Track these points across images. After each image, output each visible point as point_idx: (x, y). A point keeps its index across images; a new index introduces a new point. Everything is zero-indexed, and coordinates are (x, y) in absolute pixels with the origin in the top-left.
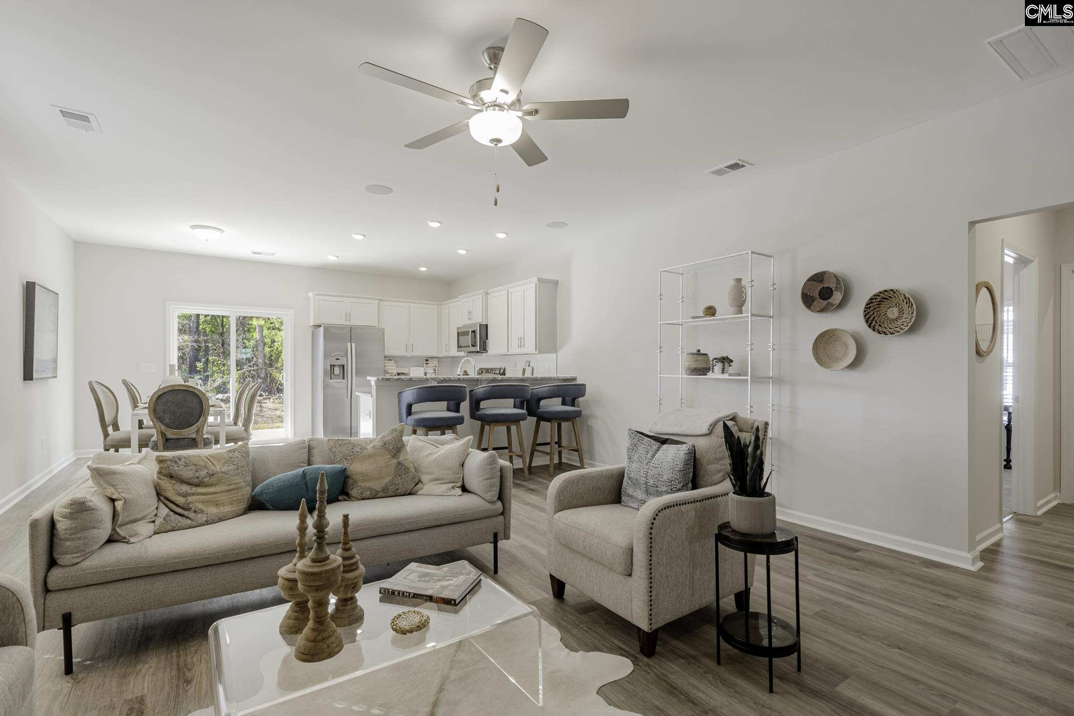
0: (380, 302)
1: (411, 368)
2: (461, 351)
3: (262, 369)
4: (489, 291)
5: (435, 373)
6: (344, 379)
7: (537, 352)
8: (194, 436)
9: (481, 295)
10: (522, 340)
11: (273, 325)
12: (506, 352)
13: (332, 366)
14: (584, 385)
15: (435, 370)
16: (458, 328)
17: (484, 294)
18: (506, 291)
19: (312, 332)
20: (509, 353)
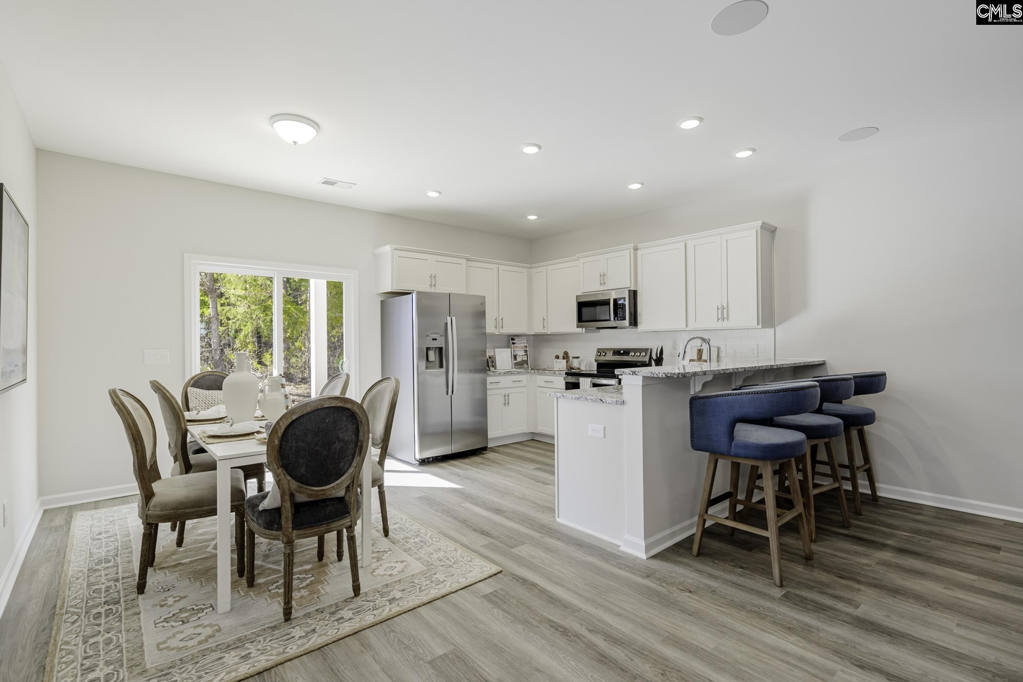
0: (468, 262)
1: (496, 350)
2: (582, 327)
3: (216, 350)
4: (639, 246)
5: (527, 355)
6: (441, 366)
7: (760, 326)
8: (341, 493)
9: (628, 251)
10: (725, 310)
11: (228, 300)
12: (685, 327)
13: (428, 349)
14: (884, 374)
15: (526, 351)
16: (577, 297)
17: (632, 250)
18: (683, 243)
19: (382, 301)
20: (688, 329)
